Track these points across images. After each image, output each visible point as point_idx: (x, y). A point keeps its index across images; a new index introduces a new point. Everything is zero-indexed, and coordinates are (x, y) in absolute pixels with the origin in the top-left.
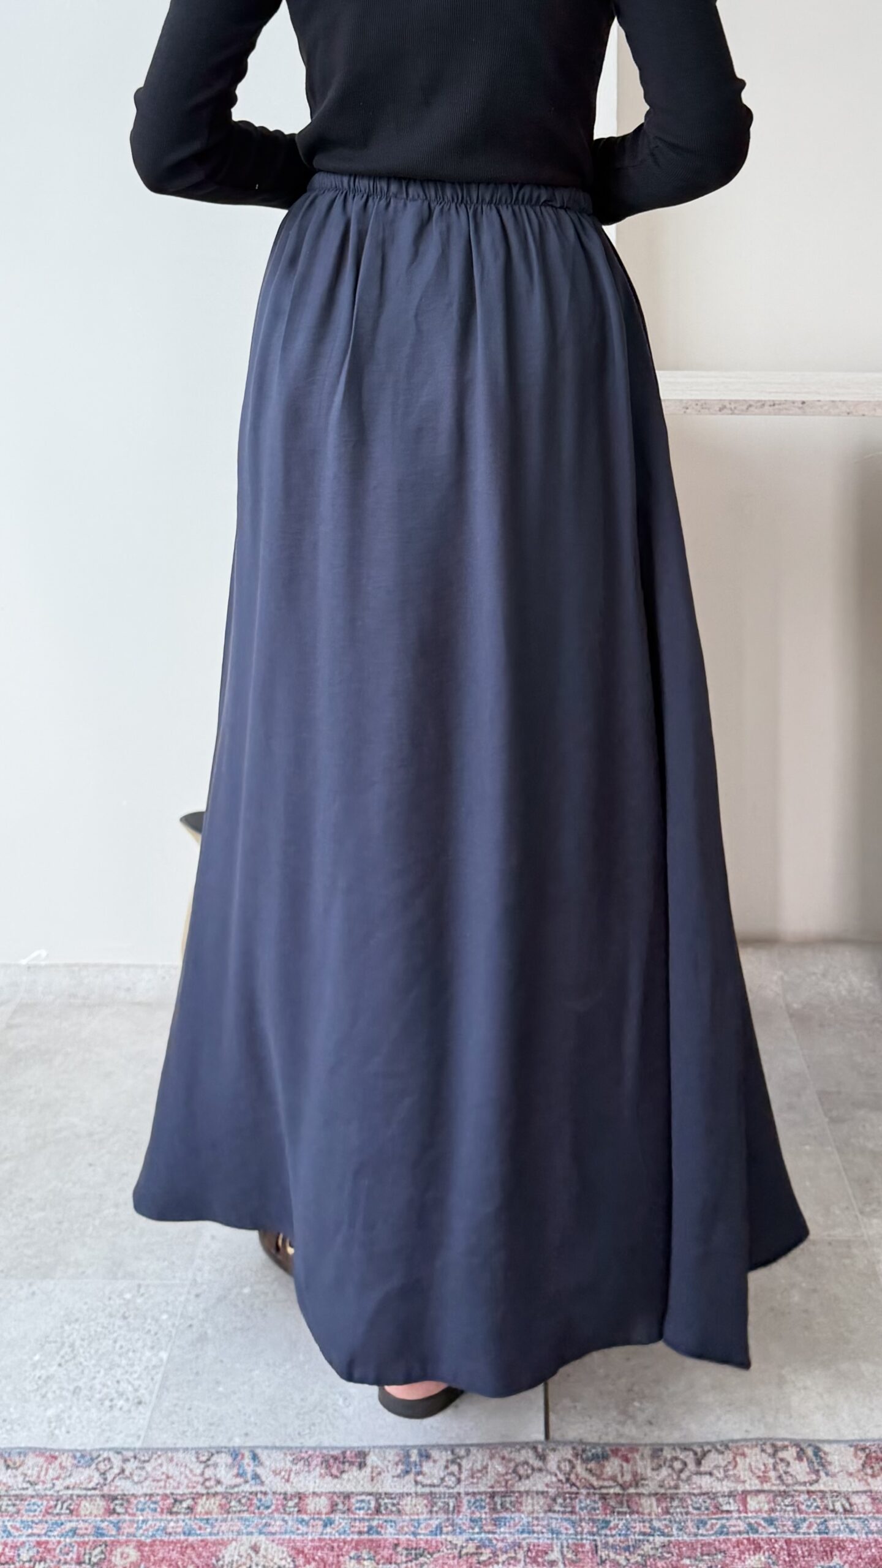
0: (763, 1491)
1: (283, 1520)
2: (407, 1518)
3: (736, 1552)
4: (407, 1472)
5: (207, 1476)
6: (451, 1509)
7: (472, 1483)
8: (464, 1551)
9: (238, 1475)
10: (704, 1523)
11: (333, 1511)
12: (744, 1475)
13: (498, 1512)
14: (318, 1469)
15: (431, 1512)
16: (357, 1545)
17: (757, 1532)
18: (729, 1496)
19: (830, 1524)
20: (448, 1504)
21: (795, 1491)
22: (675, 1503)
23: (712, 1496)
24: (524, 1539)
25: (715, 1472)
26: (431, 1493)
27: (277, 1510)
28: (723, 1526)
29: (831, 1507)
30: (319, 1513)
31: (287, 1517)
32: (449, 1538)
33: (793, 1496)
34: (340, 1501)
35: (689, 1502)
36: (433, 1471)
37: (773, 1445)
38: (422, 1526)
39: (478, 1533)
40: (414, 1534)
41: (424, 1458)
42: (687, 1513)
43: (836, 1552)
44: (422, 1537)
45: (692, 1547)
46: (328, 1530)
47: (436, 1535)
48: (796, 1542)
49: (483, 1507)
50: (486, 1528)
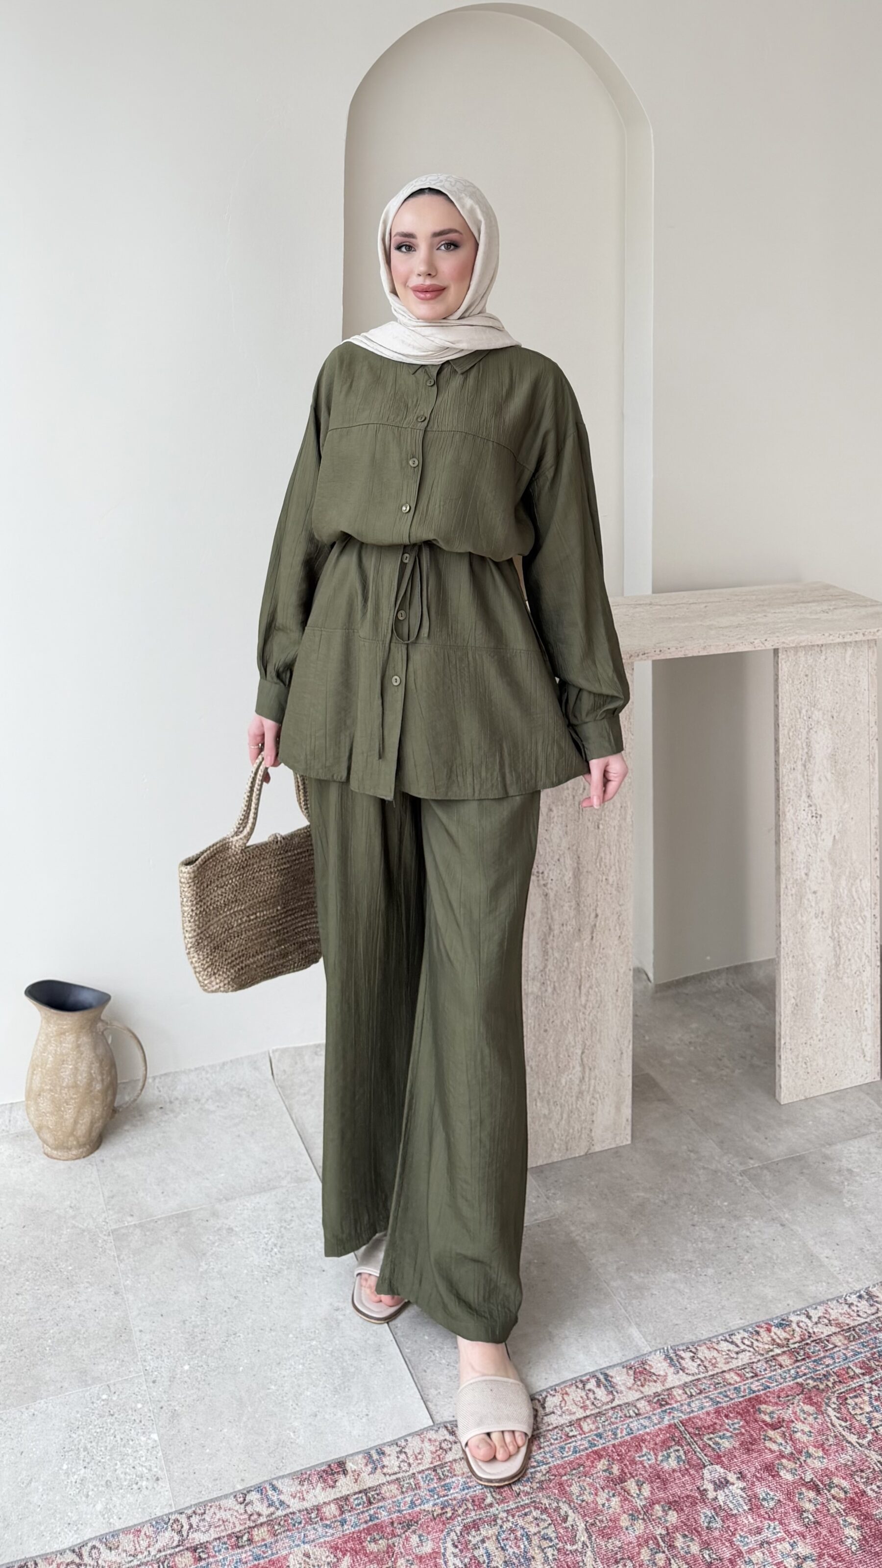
0: (587, 1417)
1: (314, 1529)
2: (390, 1501)
3: (588, 1463)
4: (376, 1469)
5: (249, 1513)
6: (414, 1487)
7: (419, 1464)
8: (435, 1515)
9: (270, 1506)
10: (562, 1448)
11: (342, 1513)
12: (574, 1409)
13: (444, 1480)
14: (319, 1484)
15: (403, 1493)
16: (368, 1531)
17: (595, 1446)
18: (570, 1426)
19: (631, 1425)
20: (411, 1484)
21: (605, 1410)
22: (542, 1440)
23: (561, 1428)
24: (466, 1494)
25: (556, 1411)
26: (397, 1479)
27: (307, 1523)
28: (575, 1447)
29: (628, 1415)
30: (335, 1517)
31: (316, 1526)
32: (422, 1507)
33: (604, 1414)
34: (343, 1502)
35: (550, 1436)
36: (392, 1462)
37: (581, 1381)
38: (402, 1504)
39: (438, 1499)
40: (399, 1511)
41: (382, 1456)
42: (551, 1444)
43: (642, 1444)
44: (405, 1512)
45: (563, 1466)
46: (346, 1527)
47: (413, 1508)
48: (619, 1445)
49: (432, 1479)
50: (441, 1494)
